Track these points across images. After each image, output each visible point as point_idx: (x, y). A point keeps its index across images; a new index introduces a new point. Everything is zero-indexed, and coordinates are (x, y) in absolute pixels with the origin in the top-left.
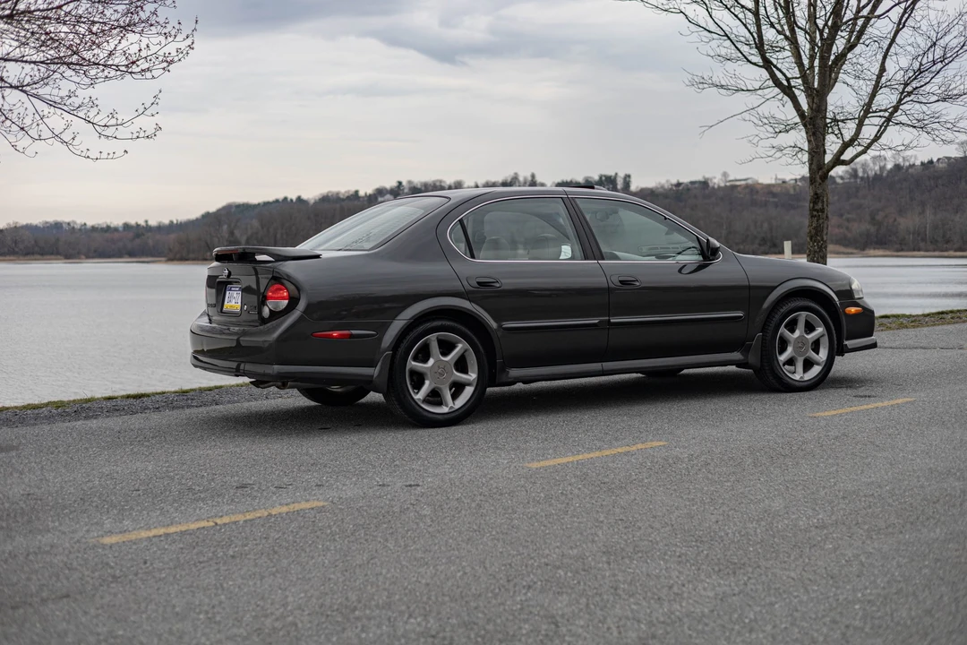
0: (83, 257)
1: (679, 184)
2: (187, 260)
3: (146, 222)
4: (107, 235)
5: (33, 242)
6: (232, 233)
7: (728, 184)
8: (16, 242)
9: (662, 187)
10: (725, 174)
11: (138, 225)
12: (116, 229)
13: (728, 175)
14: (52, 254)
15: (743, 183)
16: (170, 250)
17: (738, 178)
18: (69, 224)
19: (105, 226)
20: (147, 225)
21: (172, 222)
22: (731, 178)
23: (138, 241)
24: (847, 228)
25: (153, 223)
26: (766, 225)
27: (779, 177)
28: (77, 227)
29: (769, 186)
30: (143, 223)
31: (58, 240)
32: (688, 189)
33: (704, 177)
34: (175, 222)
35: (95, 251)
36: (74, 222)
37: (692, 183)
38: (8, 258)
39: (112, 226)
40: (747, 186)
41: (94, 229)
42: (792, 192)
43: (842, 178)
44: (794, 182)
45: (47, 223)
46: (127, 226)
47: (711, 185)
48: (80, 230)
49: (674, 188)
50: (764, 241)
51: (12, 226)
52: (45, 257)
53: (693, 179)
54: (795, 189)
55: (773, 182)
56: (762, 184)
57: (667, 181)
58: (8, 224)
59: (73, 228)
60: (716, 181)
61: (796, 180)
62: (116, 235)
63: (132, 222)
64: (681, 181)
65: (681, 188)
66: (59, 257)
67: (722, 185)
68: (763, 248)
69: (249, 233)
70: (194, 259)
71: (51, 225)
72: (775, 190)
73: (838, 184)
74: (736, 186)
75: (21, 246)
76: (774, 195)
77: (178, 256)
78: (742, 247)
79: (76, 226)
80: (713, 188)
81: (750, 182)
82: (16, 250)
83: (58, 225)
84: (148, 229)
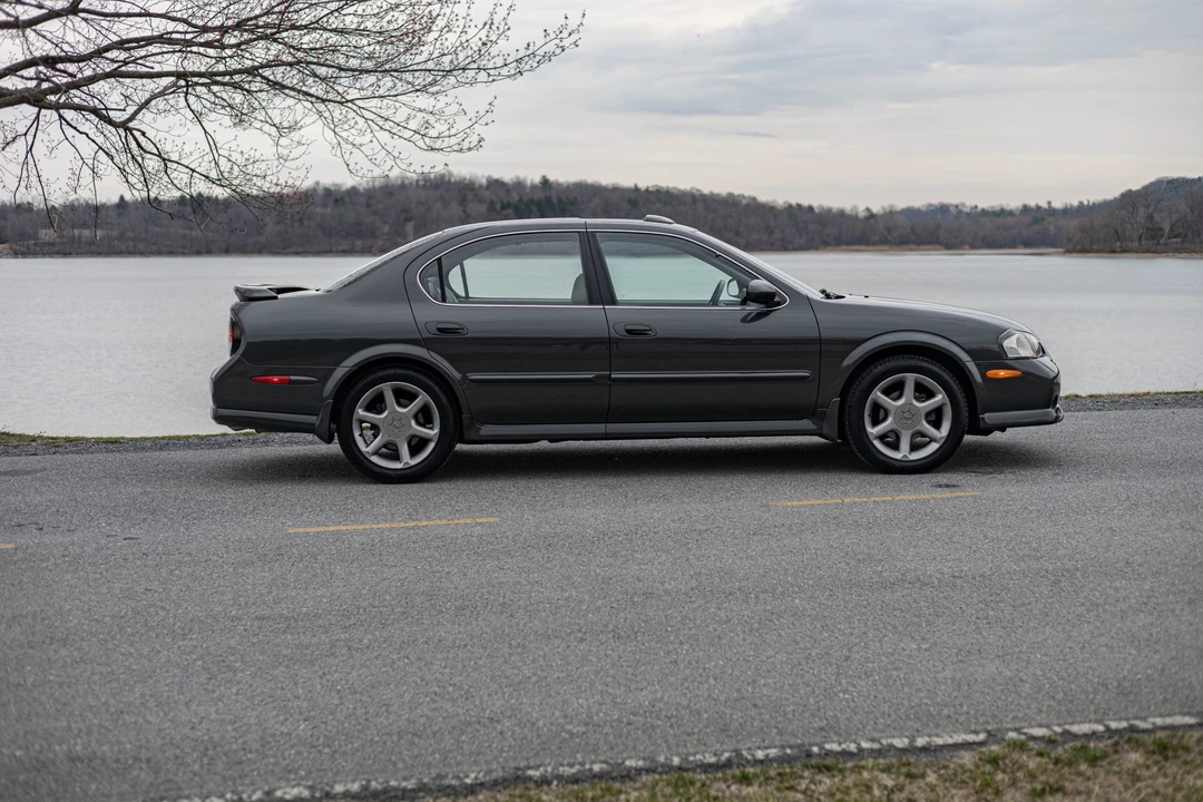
0: (967, 247)
2: (1089, 252)
3: (1049, 203)
4: (999, 221)
5: (909, 229)
6: (1151, 217)
8: (889, 230)
11: (1038, 208)
12: (1011, 213)
14: (930, 243)
16: (1070, 240)
18: (957, 206)
19: (998, 209)
20: (1050, 207)
21: (1081, 203)
23: (1036, 227)
25: (1057, 204)
28: (967, 210)
30: (1045, 205)
31: (938, 226)
34: (1086, 203)
35: (983, 240)
36: (963, 205)
38: (879, 248)
39: (1008, 208)
41: (984, 212)
45: (930, 205)
46: (1026, 208)
48: (968, 214)
51: (888, 210)
52: (922, 247)
58: (884, 208)
59: (961, 211)
62: (1010, 220)
63: (1032, 204)
66: (938, 247)
69: (1175, 217)
70: (1098, 252)
71: (936, 208)
75: (895, 234)
77: (1078, 247)
79: (965, 210)
82: (890, 238)
83: (943, 209)
84: (1051, 212)
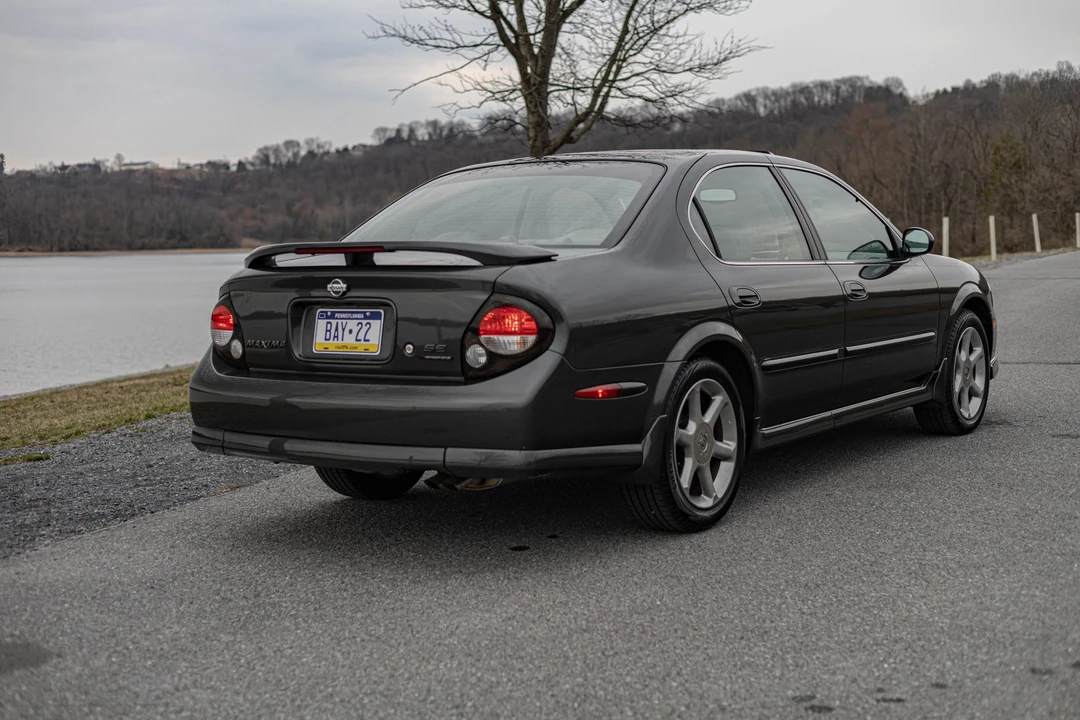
1: (64, 167)
7: (124, 168)
9: (44, 170)
10: (119, 157)
13: (123, 159)
15: (141, 167)
17: (136, 161)
22: (127, 161)
24: (262, 220)
26: (173, 217)
27: (184, 161)
29: (172, 171)
32: (76, 174)
33: (94, 159)
37: (80, 166)
40: (146, 171)
42: (198, 178)
43: (252, 164)
44: (198, 168)
47: (103, 169)
49: (59, 172)
50: (172, 234)
53: (82, 161)
54: (201, 175)
55: (176, 167)
56: (162, 169)
57: (50, 163)
60: (108, 164)
61: (201, 165)
64: (66, 163)
65: (67, 171)
67: (116, 168)
68: (171, 242)
72: (178, 176)
73: (248, 171)
74: (134, 171)
76: (178, 182)
78: (147, 241)
80: (106, 172)
81: (149, 166)
